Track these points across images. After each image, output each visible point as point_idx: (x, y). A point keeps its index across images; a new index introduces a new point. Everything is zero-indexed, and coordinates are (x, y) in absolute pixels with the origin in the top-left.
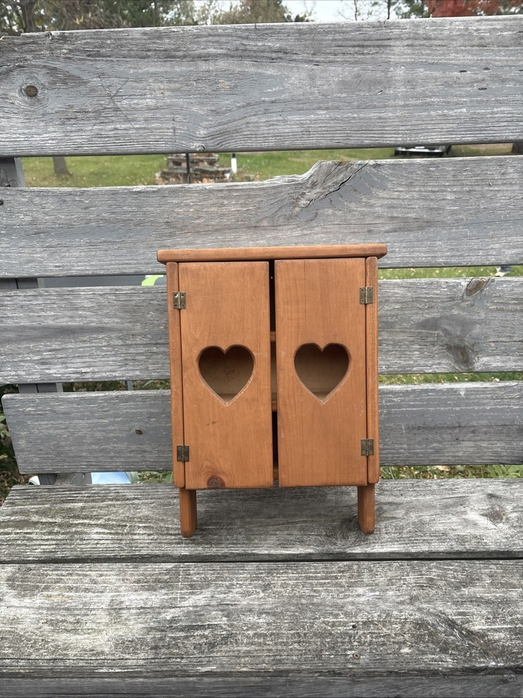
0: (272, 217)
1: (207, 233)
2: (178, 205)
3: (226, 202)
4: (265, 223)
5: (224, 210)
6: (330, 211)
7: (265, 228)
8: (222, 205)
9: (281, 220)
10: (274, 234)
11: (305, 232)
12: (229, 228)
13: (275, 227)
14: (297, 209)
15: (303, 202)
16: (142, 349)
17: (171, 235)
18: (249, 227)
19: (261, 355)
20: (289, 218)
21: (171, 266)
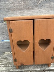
0: (32, 6)
1: (17, 11)
2: (9, 4)
3: (21, 2)
4: (30, 8)
5: (20, 5)
6: (46, 4)
7: (30, 9)
8: (20, 3)
9: (34, 7)
10: (32, 10)
11: (40, 10)
12: (22, 9)
13: (33, 9)
14: (38, 4)
15: (40, 2)
16: (6, 35)
17: (8, 11)
18: (27, 9)
19: (31, 42)
20: (36, 6)
21: (7, 22)
